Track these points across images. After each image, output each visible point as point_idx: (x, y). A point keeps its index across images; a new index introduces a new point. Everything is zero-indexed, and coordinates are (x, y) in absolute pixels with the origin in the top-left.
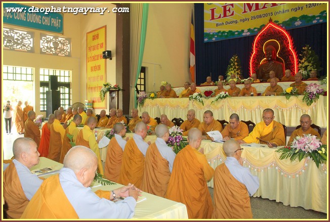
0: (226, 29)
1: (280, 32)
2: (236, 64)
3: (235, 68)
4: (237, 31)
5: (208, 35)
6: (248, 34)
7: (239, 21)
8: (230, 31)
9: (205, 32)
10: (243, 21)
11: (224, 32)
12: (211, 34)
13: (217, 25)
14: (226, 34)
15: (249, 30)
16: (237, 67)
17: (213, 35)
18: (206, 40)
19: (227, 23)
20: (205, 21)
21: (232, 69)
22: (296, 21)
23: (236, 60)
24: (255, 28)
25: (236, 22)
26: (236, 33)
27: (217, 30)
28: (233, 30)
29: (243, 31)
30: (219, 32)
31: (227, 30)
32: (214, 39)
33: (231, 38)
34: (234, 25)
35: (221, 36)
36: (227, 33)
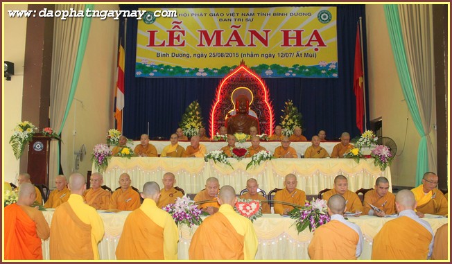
0: (173, 63)
1: (254, 80)
2: (197, 113)
3: (195, 119)
4: (188, 69)
5: (143, 67)
6: (205, 75)
7: (191, 55)
8: (177, 67)
9: (137, 61)
10: (199, 56)
11: (168, 67)
12: (148, 66)
13: (158, 55)
14: (171, 70)
15: (206, 70)
16: (198, 118)
17: (151, 69)
18: (138, 73)
19: (174, 55)
20: (138, 46)
21: (192, 119)
22: (267, 69)
23: (196, 107)
24: (215, 69)
25: (188, 56)
26: (187, 71)
27: (158, 62)
28: (183, 67)
29: (197, 70)
30: (161, 65)
31: (174, 65)
32: (152, 74)
33: (180, 76)
34: (184, 59)
35: (164, 72)
36: (173, 68)
